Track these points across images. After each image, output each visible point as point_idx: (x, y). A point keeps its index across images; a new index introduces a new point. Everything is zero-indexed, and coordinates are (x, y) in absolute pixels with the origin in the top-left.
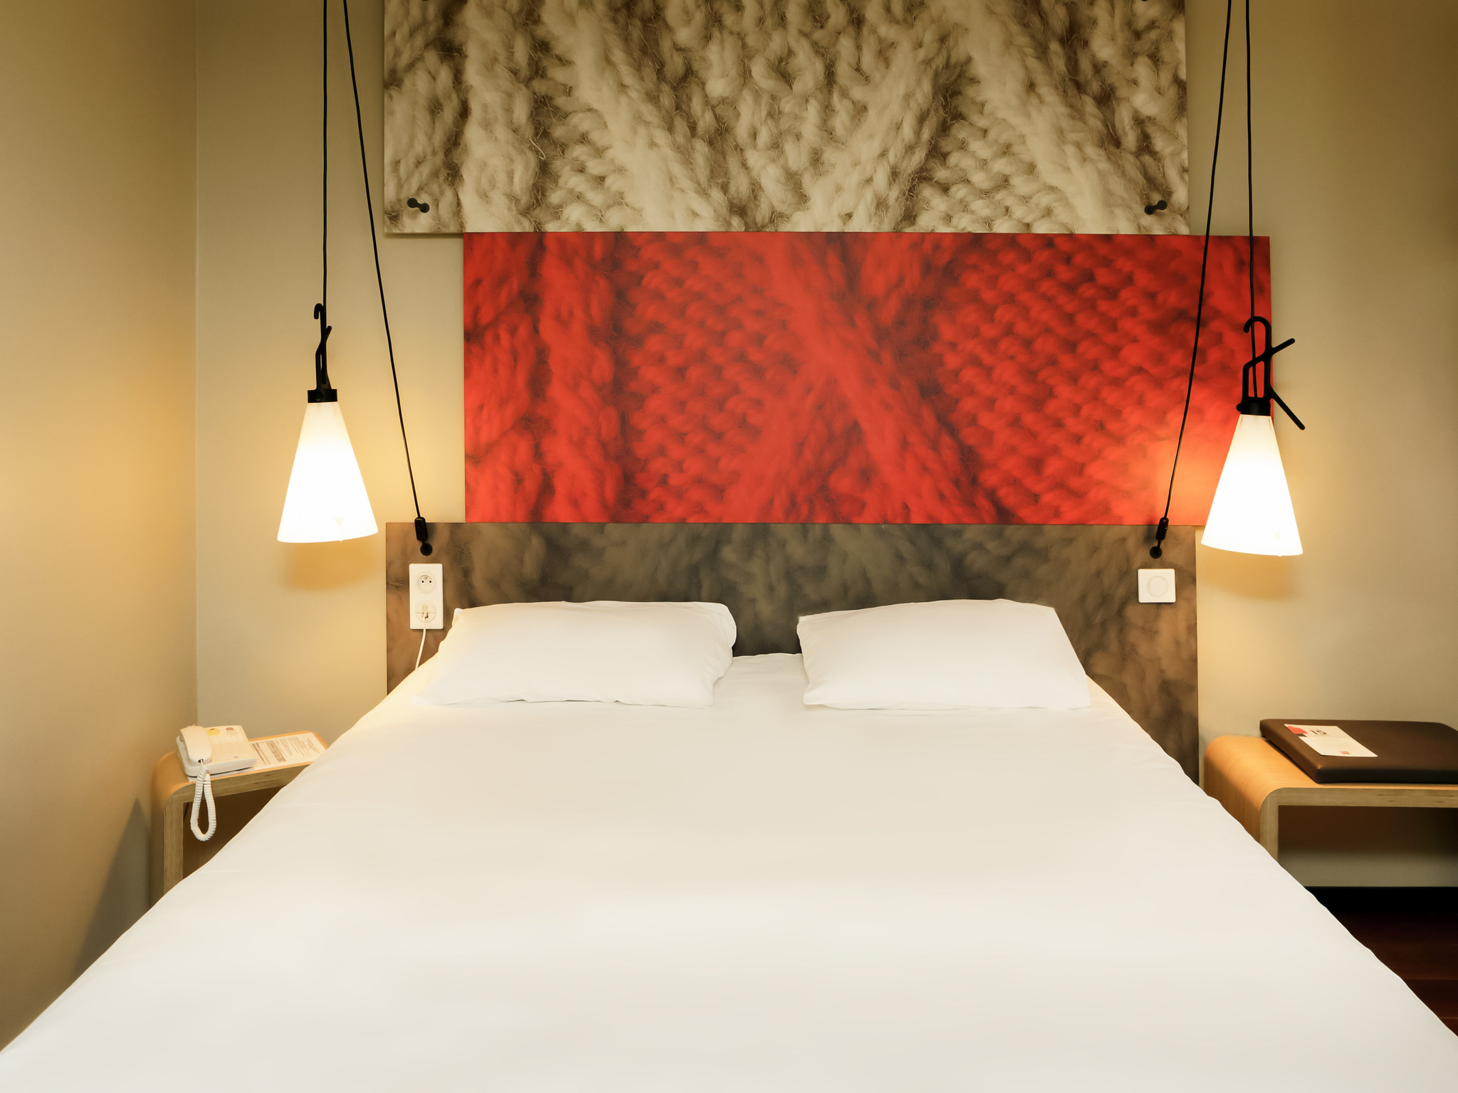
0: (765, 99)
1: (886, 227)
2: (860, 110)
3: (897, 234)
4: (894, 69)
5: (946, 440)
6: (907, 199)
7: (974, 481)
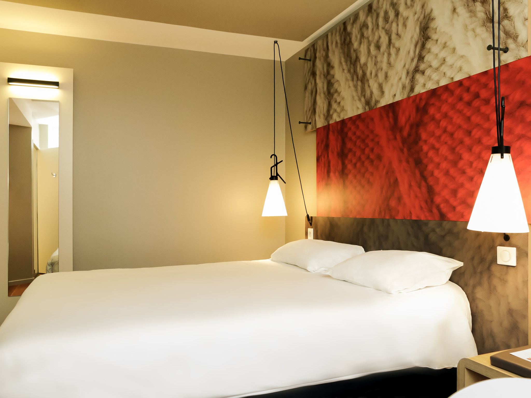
0: (374, 58)
1: (405, 96)
2: (398, 50)
3: (409, 98)
4: (408, 28)
5: (423, 183)
6: (411, 82)
7: (432, 201)
